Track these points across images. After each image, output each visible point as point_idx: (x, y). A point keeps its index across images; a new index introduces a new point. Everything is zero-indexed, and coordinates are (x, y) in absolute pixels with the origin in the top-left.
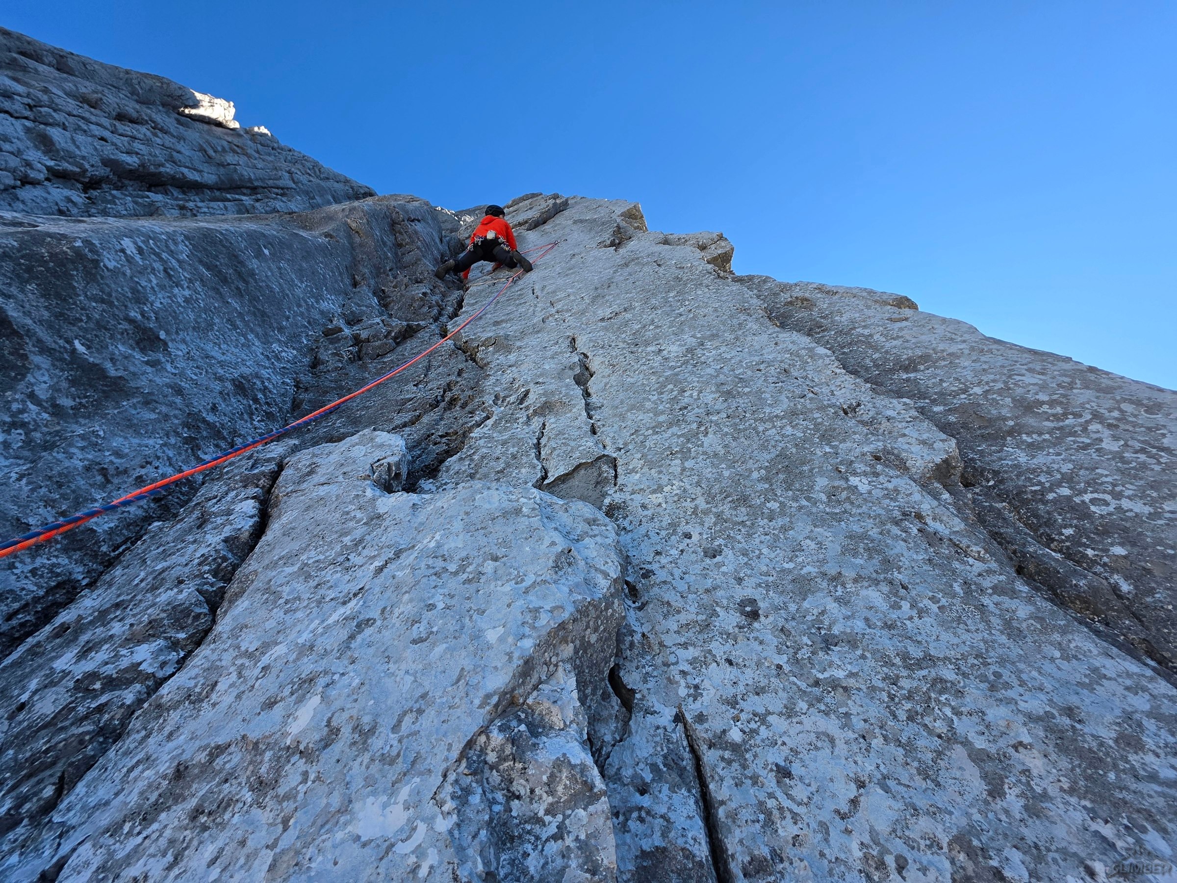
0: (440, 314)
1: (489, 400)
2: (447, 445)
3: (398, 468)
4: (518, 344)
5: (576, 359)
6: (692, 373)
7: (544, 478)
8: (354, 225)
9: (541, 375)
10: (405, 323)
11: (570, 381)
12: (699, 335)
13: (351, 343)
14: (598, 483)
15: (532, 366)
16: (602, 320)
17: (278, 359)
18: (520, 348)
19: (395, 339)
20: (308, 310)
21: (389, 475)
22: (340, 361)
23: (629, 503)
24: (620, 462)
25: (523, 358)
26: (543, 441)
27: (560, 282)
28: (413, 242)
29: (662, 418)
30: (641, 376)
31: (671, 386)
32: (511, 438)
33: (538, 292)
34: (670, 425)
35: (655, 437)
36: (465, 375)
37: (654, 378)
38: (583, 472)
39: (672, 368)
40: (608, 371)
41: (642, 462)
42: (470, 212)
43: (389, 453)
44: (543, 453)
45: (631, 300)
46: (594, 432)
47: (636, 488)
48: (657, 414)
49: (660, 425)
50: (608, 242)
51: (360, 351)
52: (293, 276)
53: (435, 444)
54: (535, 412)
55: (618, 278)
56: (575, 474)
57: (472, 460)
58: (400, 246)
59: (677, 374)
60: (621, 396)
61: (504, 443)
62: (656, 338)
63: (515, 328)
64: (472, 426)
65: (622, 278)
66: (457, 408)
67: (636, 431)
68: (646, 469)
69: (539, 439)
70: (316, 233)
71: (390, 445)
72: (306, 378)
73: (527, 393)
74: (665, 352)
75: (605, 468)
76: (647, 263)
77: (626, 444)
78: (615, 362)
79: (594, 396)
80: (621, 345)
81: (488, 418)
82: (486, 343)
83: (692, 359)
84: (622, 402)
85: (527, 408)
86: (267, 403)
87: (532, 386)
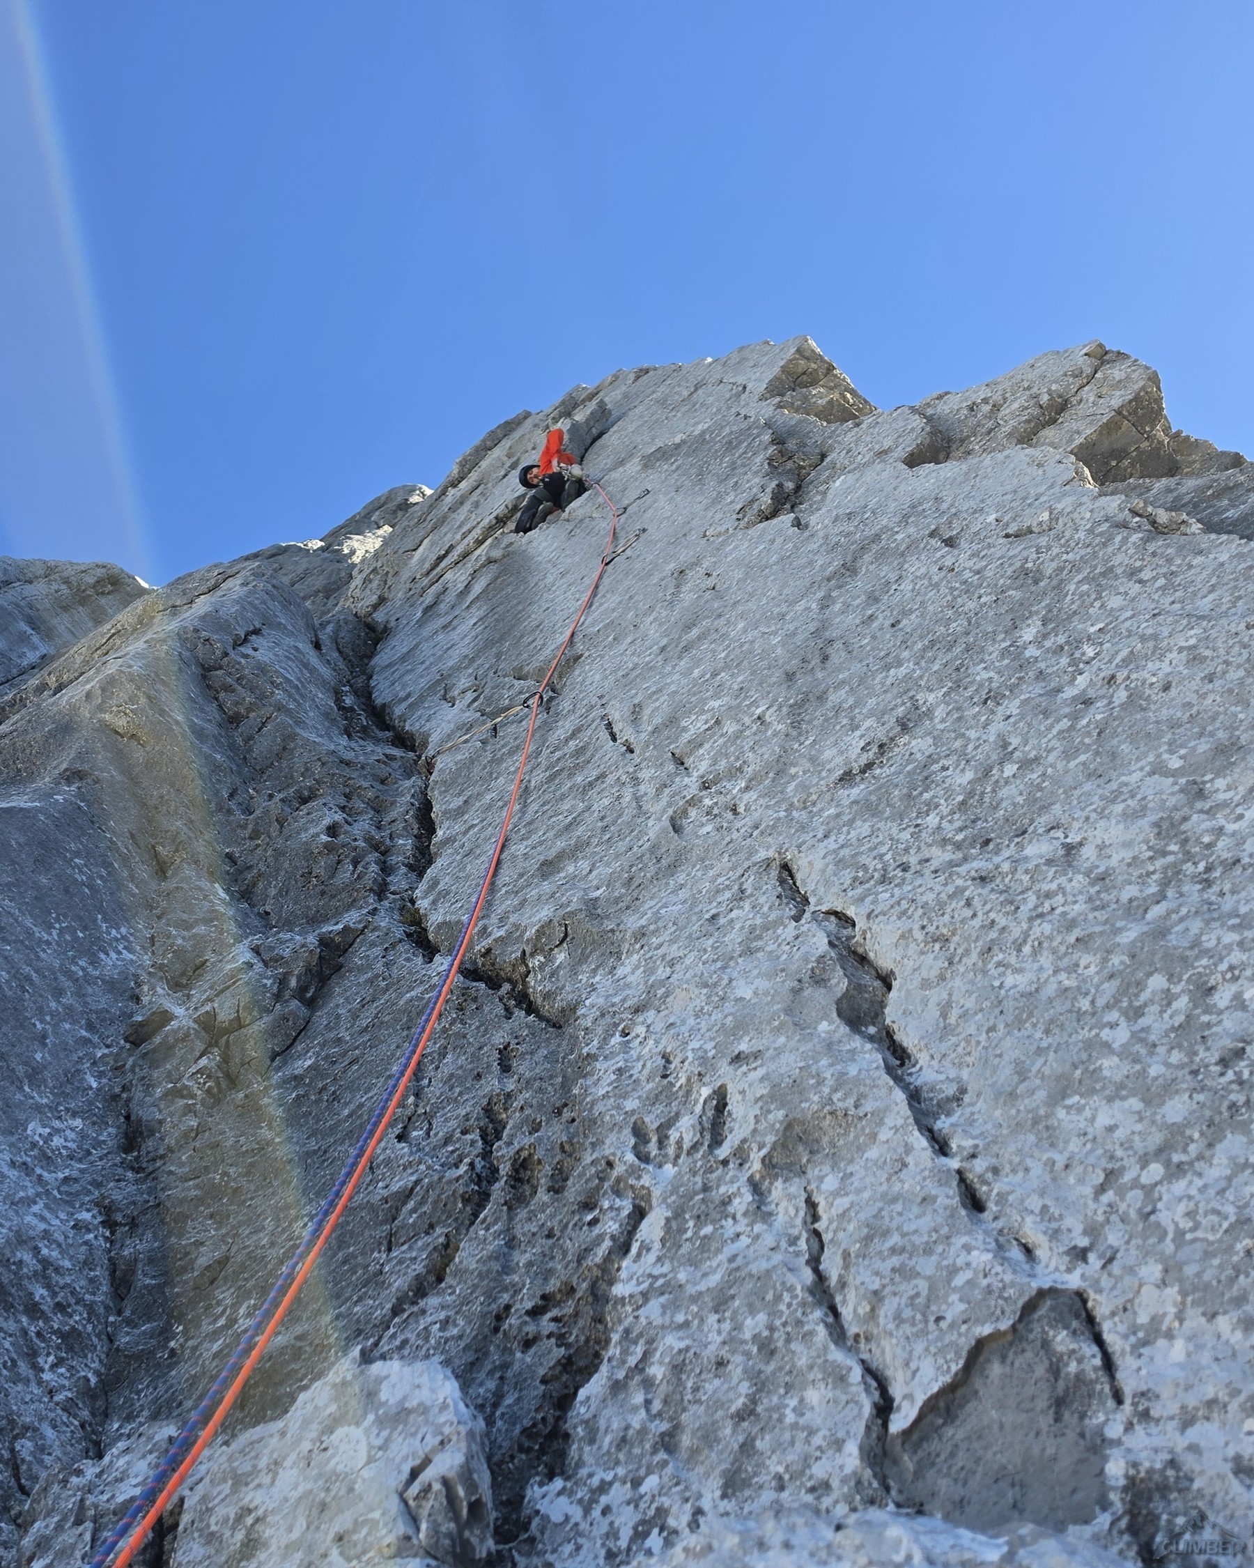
0: (386, 869)
1: (620, 1147)
2: (561, 1339)
3: (471, 1486)
4: (633, 922)
5: (819, 942)
6: (1209, 913)
7: (884, 1408)
8: (121, 723)
9: (740, 1026)
10: (312, 939)
11: (830, 1026)
12: (1175, 763)
13: (200, 1046)
14: (1060, 1403)
15: (699, 997)
16: (847, 778)
17: (47, 1159)
18: (641, 934)
19: (300, 992)
20: (80, 994)
21: (456, 1517)
22: (189, 1109)
23: (1189, 1462)
24: (1101, 1305)
25: (662, 972)
26: (832, 1265)
27: (676, 679)
28: (262, 697)
29: (1176, 1109)
30: (1046, 960)
31: (1157, 982)
32: (734, 1276)
33: (626, 732)
34: (1214, 1133)
35: (1180, 1186)
36: (522, 1067)
37: (1089, 963)
38: (996, 1369)
39: (1135, 909)
40: (933, 963)
41: (1172, 1292)
42: (359, 525)
43: (432, 1441)
44: (846, 1312)
45: (909, 685)
46: (975, 1204)
47: (1192, 1401)
48: (1153, 1095)
49: (1176, 1136)
50: (766, 500)
51: (226, 1059)
52: (29, 922)
53: (528, 1344)
54: (767, 1162)
55: (844, 621)
56: (977, 1382)
57: (648, 1384)
58: (234, 720)
59: (1161, 932)
60: (1010, 1048)
61: (720, 1302)
62: (1038, 802)
63: (603, 871)
64: (608, 1259)
65: (852, 619)
66: (542, 1196)
67: (1111, 1175)
68: (1195, 1320)
69: (814, 1262)
70: (44, 782)
71: (423, 1409)
72: (123, 1192)
73: (720, 1101)
74: (1088, 852)
75: (1062, 1340)
76: (913, 546)
77: (1093, 1230)
78: (942, 924)
79: (922, 1058)
80: (940, 856)
81: (639, 1214)
82: (542, 943)
83: (1189, 857)
84: (1022, 1073)
85: (741, 1155)
86: (60, 1307)
87: (725, 1073)
